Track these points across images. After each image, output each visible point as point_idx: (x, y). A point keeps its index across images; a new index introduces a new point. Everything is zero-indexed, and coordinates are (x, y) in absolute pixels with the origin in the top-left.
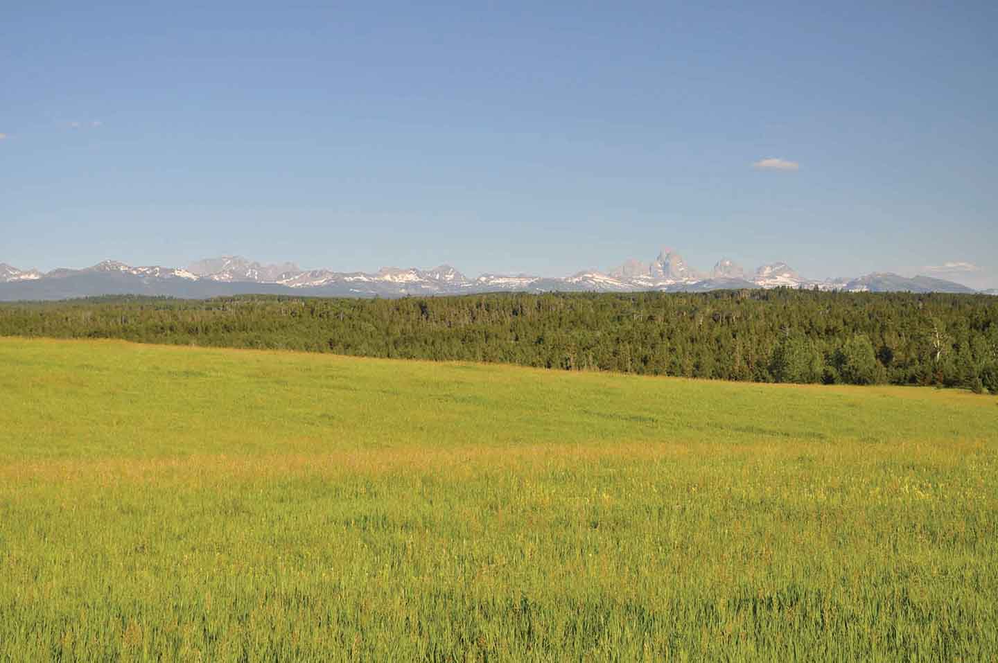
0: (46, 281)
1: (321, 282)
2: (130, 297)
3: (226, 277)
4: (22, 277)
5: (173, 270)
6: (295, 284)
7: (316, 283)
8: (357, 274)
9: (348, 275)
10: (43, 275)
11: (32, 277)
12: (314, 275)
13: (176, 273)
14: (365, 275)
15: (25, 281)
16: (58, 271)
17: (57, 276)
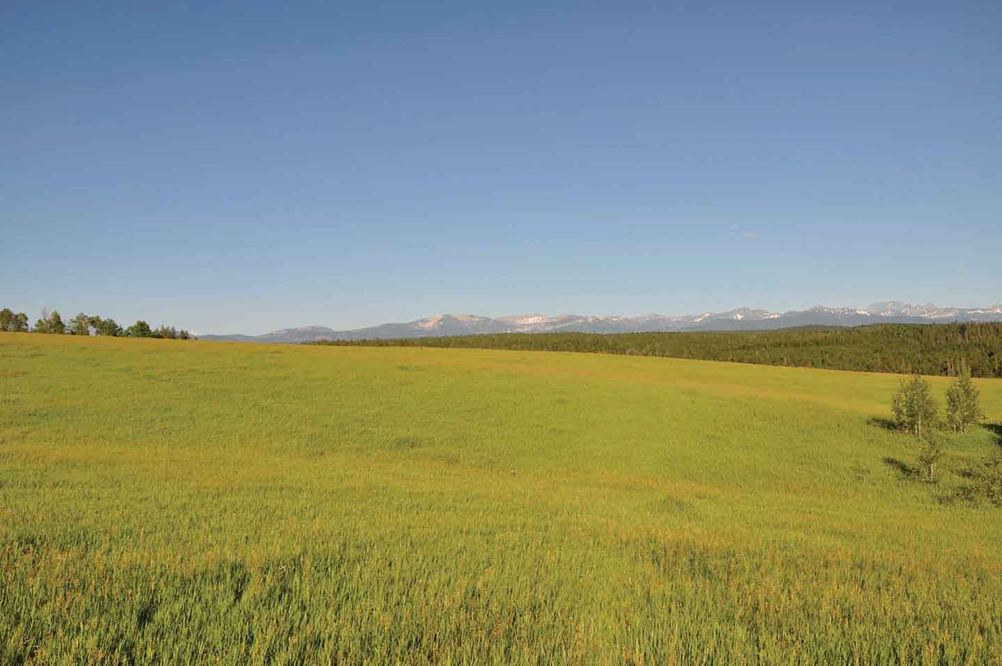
0: (784, 318)
1: (951, 314)
2: (817, 326)
3: (889, 313)
4: (771, 317)
5: (855, 311)
6: (934, 317)
7: (947, 316)
8: (976, 309)
9: (969, 310)
10: (781, 315)
11: (776, 316)
12: (947, 310)
13: (858, 312)
14: (982, 310)
15: (773, 319)
16: (790, 312)
17: (790, 315)
